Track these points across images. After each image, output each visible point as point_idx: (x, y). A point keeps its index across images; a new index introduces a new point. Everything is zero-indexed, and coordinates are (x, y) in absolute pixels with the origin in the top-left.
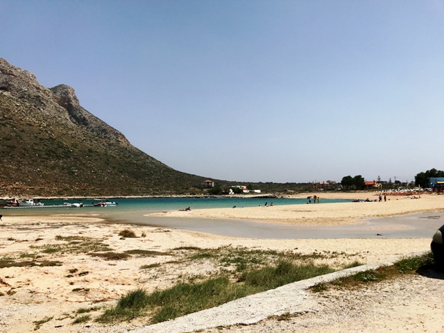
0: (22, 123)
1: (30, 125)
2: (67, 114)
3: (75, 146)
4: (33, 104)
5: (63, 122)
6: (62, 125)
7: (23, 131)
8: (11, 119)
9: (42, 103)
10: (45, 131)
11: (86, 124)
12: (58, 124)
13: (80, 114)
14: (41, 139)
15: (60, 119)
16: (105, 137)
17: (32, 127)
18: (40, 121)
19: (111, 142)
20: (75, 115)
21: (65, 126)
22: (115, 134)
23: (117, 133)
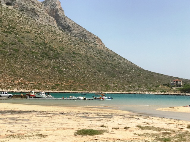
0: (22, 30)
1: (28, 32)
2: (55, 22)
3: (62, 49)
4: (30, 15)
5: (53, 29)
6: (52, 31)
7: (23, 37)
8: (14, 28)
9: (36, 14)
10: (40, 37)
11: (70, 31)
12: (49, 31)
13: (65, 23)
14: (37, 44)
15: (50, 27)
16: (85, 41)
17: (29, 34)
18: (35, 29)
19: (91, 45)
20: (62, 24)
21: (54, 33)
22: (93, 38)
23: (95, 38)
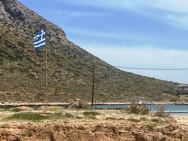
2: (3, 7)
3: (22, 45)
11: (22, 20)
13: (14, 8)
20: (9, 9)
21: (4, 22)
22: (54, 30)
23: (57, 29)
